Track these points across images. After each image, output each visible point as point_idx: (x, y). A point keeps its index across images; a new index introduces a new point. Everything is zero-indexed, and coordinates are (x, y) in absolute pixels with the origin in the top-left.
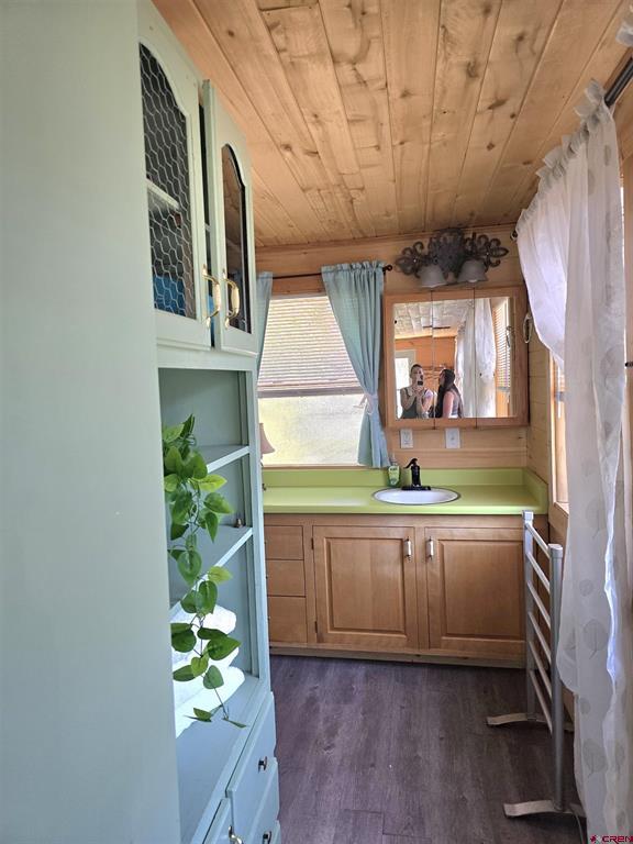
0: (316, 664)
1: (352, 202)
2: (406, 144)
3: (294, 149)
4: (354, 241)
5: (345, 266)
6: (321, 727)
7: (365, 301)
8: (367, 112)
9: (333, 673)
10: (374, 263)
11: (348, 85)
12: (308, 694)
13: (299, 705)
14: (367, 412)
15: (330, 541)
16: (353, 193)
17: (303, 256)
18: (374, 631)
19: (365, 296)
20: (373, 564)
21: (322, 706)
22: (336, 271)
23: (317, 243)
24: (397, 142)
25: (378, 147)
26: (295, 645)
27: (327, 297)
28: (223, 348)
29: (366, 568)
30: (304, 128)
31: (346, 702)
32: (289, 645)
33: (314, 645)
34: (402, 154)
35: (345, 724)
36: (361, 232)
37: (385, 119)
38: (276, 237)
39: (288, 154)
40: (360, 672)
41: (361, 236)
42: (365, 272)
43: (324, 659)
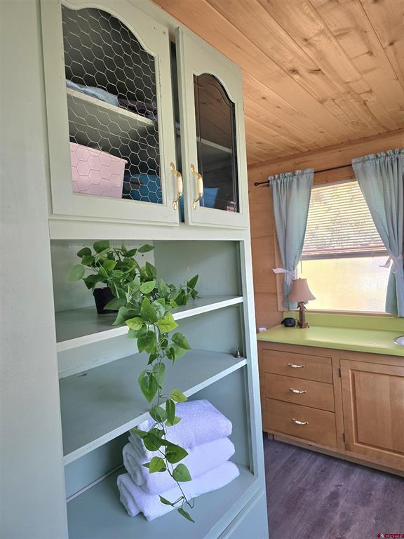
0: (345, 466)
1: (365, 104)
2: (396, 44)
3: (300, 72)
4: (380, 136)
5: (372, 156)
6: (337, 519)
7: (390, 182)
8: (347, 24)
9: (357, 477)
10: (397, 150)
11: (322, 6)
12: (333, 489)
13: (324, 497)
14: (393, 270)
15: (355, 372)
16: (364, 97)
17: (338, 153)
18: (394, 451)
19: (389, 177)
20: (392, 396)
21: (342, 502)
22: (364, 161)
23: (350, 142)
24: (386, 44)
25: (370, 53)
26: (327, 448)
27: (357, 182)
28: (190, 223)
29: (386, 398)
30: (301, 53)
31: (363, 504)
32: (322, 447)
33: (343, 451)
34: (395, 53)
35: (358, 524)
36: (384, 127)
37: (368, 28)
38: (314, 143)
39: (296, 77)
40: (381, 482)
41: (386, 131)
42: (388, 159)
43: (352, 464)
